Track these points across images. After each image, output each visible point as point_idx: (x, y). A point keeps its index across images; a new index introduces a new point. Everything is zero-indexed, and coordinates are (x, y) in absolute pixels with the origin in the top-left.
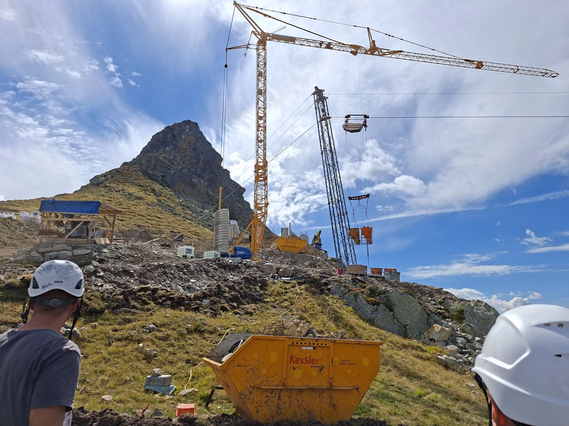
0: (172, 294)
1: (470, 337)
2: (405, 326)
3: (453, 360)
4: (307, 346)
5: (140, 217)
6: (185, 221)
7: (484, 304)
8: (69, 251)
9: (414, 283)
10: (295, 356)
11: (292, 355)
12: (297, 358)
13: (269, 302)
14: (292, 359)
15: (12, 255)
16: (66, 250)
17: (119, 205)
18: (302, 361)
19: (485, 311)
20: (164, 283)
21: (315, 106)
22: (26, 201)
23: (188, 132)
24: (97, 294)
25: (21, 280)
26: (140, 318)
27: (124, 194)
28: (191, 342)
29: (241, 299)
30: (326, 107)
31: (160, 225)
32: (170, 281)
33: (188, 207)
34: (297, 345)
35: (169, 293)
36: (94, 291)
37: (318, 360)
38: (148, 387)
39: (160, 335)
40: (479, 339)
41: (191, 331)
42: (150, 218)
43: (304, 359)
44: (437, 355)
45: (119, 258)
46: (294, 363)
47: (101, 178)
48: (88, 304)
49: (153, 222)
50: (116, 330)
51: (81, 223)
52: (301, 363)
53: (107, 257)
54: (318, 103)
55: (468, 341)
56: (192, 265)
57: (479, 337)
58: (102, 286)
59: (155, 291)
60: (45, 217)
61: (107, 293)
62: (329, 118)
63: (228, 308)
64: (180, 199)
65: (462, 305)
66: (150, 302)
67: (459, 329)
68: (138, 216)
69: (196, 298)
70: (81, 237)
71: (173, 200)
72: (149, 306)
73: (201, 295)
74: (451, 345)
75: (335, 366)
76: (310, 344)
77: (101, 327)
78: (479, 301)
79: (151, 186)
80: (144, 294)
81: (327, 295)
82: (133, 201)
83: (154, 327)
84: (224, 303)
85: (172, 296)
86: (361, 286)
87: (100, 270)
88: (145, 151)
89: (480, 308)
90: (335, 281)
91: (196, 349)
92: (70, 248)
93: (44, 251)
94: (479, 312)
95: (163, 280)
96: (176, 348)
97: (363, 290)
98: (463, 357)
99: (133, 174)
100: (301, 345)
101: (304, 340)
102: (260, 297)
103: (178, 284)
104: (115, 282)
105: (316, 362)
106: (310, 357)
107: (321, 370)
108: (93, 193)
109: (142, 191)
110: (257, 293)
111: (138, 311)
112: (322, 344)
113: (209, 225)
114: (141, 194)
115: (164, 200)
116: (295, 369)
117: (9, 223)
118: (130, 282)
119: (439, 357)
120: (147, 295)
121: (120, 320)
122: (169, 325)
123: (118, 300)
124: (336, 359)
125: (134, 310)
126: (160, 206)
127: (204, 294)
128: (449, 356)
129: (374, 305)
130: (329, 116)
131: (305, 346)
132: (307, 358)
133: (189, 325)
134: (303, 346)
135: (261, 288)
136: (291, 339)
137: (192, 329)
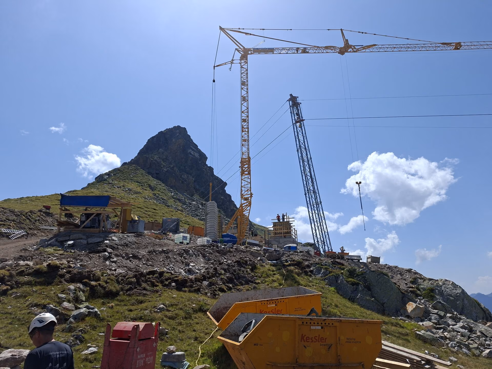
0: (177, 277)
1: (442, 313)
2: (383, 304)
3: (431, 335)
4: (315, 326)
5: (139, 209)
6: (177, 211)
7: (451, 283)
8: (84, 239)
9: (386, 265)
10: (305, 335)
11: (302, 334)
12: (307, 337)
13: (260, 283)
14: (302, 337)
15: (35, 244)
16: (81, 239)
17: (121, 199)
18: (311, 340)
19: (453, 290)
20: (168, 267)
21: (291, 111)
22: (42, 197)
23: (178, 136)
24: (112, 277)
25: (47, 265)
26: (151, 299)
27: (124, 189)
28: (196, 320)
29: (235, 280)
30: (300, 111)
31: (156, 216)
32: (173, 265)
33: (179, 200)
34: (307, 324)
35: (173, 276)
36: (109, 275)
37: (326, 339)
38: (164, 364)
39: (170, 315)
40: (451, 315)
41: (196, 310)
42: (147, 209)
43: (314, 338)
44: (415, 331)
45: (127, 245)
46: (304, 341)
47: (105, 176)
48: (106, 287)
49: (149, 213)
50: (131, 311)
51: (95, 215)
52: (311, 342)
53: (116, 244)
54: (293, 107)
55: (441, 317)
56: (191, 250)
57: (450, 313)
58: (115, 270)
59: (161, 274)
60: (63, 210)
61: (121, 276)
62: (303, 120)
63: (225, 289)
64: (172, 193)
65: (432, 284)
66: (157, 284)
67: (430, 306)
68: (137, 208)
69: (197, 280)
70: (93, 227)
71: (166, 194)
72: (158, 288)
73: (201, 278)
74: (427, 321)
75: (342, 344)
76: (318, 323)
77: (118, 307)
78: (446, 280)
79: (148, 182)
80: (152, 277)
81: (310, 276)
82: (132, 195)
83: (164, 308)
84: (222, 284)
85: (176, 279)
86: (340, 268)
87: (113, 256)
88: (142, 152)
89: (448, 286)
90: (316, 263)
91: (202, 327)
92: (84, 237)
93: (62, 240)
94: (448, 290)
95: (167, 264)
96: (185, 326)
97: (342, 271)
98: (438, 332)
99: (132, 173)
100: (310, 324)
101: (312, 320)
102: (252, 279)
103: (180, 268)
104: (126, 267)
105: (324, 341)
106: (319, 335)
107: (329, 348)
108: (98, 189)
109: (139, 187)
110: (248, 275)
111: (148, 293)
112: (329, 324)
113: (197, 215)
114: (139, 189)
115: (158, 194)
116: (306, 348)
117: (30, 216)
118: (139, 267)
119: (418, 332)
120: (155, 278)
121: (133, 301)
122: (176, 305)
123: (131, 283)
124: (342, 338)
125: (144, 292)
126: (154, 199)
127: (203, 276)
128: (427, 331)
129: (353, 285)
130: (302, 119)
131: (314, 326)
132: (317, 337)
133: (194, 305)
134: (312, 325)
135: (252, 270)
136: (301, 319)
137: (197, 308)
